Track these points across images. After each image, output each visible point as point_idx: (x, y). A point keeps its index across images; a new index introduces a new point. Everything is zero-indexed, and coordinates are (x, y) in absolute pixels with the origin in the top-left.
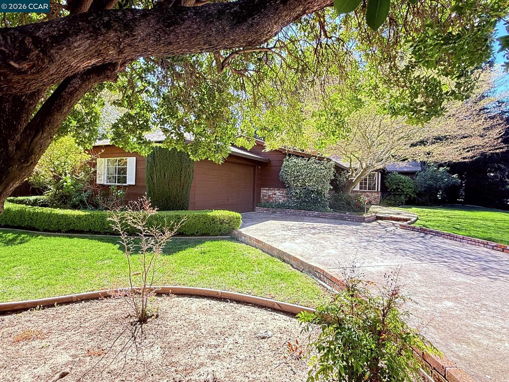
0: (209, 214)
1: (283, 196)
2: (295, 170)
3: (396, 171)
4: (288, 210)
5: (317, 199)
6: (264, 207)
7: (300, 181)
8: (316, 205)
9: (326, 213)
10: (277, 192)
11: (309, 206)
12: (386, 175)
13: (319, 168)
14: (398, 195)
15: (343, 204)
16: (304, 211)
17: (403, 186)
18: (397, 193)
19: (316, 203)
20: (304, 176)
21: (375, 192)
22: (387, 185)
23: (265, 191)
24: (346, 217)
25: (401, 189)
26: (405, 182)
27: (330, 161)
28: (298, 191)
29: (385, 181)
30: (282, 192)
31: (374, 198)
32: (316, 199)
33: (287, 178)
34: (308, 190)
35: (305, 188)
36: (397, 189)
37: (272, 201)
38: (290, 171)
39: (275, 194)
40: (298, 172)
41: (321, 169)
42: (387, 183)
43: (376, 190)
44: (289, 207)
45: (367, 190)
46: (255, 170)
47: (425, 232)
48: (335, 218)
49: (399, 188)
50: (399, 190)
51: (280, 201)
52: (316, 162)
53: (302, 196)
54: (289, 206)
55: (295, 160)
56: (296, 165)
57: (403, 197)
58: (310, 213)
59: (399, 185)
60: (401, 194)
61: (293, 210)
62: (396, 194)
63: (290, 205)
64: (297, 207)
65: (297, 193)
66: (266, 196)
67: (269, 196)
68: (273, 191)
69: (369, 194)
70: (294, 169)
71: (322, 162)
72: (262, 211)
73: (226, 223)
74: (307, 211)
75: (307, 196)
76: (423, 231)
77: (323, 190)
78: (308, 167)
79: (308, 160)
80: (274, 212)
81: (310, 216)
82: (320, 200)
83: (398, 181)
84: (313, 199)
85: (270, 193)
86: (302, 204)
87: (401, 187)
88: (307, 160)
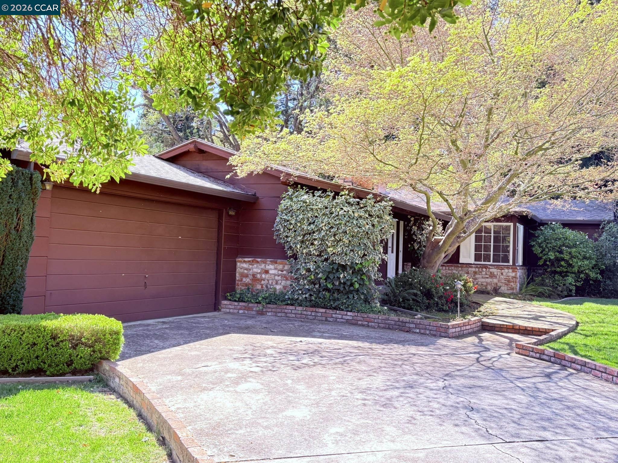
0: (44, 323)
1: (282, 276)
2: (303, 219)
3: (557, 221)
4: (291, 307)
5: (352, 285)
6: (241, 300)
7: (316, 243)
8: (351, 296)
9: (371, 315)
10: (271, 267)
11: (335, 300)
12: (535, 229)
13: (356, 215)
14: (560, 273)
15: (415, 295)
16: (323, 310)
17: (570, 253)
18: (558, 270)
19: (351, 292)
20: (323, 233)
21: (508, 267)
22: (537, 250)
23: (245, 265)
24: (412, 326)
25: (567, 261)
26: (575, 246)
27: (380, 201)
28: (312, 266)
29: (533, 243)
30: (280, 267)
31: (505, 280)
32: (349, 283)
33: (287, 237)
34: (333, 263)
35: (326, 260)
36: (558, 260)
37: (259, 287)
38: (293, 222)
39: (267, 272)
40: (310, 224)
41: (361, 217)
42: (537, 247)
43: (511, 263)
44: (293, 302)
45: (491, 263)
46: (220, 218)
47: (564, 362)
48: (389, 328)
49: (563, 259)
50: (563, 263)
51: (278, 287)
52: (349, 203)
53: (320, 276)
54: (292, 299)
55: (306, 197)
56: (306, 207)
57: (570, 279)
58: (338, 314)
59: (561, 252)
60: (567, 272)
61: (300, 308)
62: (555, 272)
63: (296, 297)
64: (311, 301)
65: (308, 270)
66: (247, 276)
67: (254, 275)
68: (263, 266)
69: (494, 271)
70: (301, 217)
71: (364, 201)
72: (236, 311)
73: (86, 345)
74: (331, 311)
75: (331, 276)
76: (559, 361)
77: (365, 264)
78: (332, 213)
79: (334, 198)
80: (261, 313)
81: (336, 321)
82: (357, 286)
83: (559, 243)
84: (344, 283)
85: (256, 269)
86: (320, 295)
87: (567, 257)
88: (331, 198)
